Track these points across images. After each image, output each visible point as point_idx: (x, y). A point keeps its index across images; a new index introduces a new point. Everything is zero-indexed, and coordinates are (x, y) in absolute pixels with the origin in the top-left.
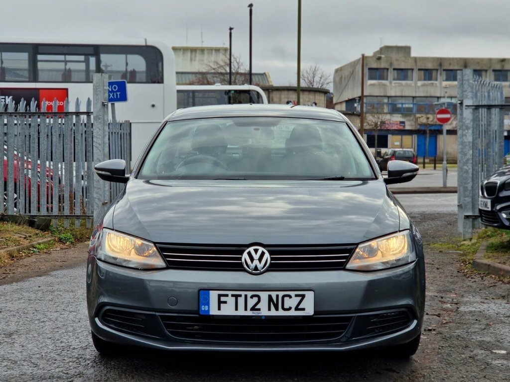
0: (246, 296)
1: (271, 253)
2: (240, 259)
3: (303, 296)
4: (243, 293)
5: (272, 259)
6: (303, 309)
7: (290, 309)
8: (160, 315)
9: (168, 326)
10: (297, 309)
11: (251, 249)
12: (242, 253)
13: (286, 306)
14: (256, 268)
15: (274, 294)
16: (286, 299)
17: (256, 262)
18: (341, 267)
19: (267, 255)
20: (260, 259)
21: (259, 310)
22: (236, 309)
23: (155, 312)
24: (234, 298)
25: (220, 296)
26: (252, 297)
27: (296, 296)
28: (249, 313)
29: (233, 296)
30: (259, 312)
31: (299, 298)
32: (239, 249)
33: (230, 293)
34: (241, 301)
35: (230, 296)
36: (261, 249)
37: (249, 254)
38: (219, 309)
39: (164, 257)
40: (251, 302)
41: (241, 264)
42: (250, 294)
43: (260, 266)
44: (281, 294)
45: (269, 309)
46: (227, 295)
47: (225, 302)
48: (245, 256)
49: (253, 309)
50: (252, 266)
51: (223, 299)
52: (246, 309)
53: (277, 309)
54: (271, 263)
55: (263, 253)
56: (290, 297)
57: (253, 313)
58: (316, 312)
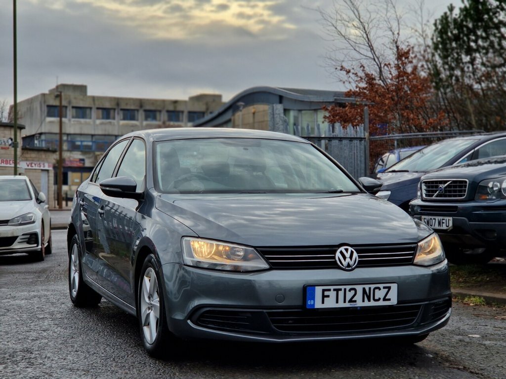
0: (345, 289)
1: (358, 252)
2: (334, 257)
3: (389, 288)
4: (343, 287)
5: (359, 257)
6: (389, 300)
7: (379, 299)
8: (267, 312)
9: (274, 321)
10: (385, 299)
11: (342, 249)
12: (334, 252)
13: (376, 298)
14: (349, 265)
15: (367, 287)
16: (377, 291)
17: (348, 260)
18: (410, 262)
19: (355, 255)
20: (351, 257)
21: (355, 301)
22: (337, 302)
23: (263, 309)
24: (335, 292)
25: (324, 291)
26: (350, 290)
27: (384, 288)
28: (347, 305)
29: (334, 290)
30: (355, 303)
31: (387, 290)
32: (332, 249)
33: (332, 288)
34: (341, 294)
35: (332, 290)
36: (350, 249)
37: (341, 252)
38: (323, 302)
39: (267, 260)
40: (349, 295)
41: (336, 261)
42: (348, 287)
43: (352, 263)
44: (373, 286)
45: (363, 301)
46: (329, 290)
47: (328, 296)
48: (338, 254)
49: (351, 301)
50: (345, 263)
51: (326, 293)
52: (345, 302)
53: (369, 300)
54: (359, 261)
55: (352, 253)
56: (379, 289)
57: (350, 305)
58: (399, 302)
